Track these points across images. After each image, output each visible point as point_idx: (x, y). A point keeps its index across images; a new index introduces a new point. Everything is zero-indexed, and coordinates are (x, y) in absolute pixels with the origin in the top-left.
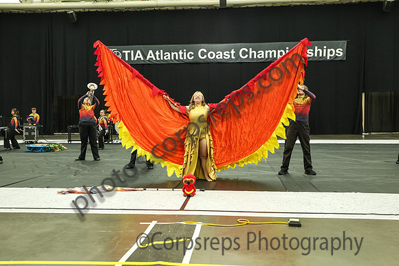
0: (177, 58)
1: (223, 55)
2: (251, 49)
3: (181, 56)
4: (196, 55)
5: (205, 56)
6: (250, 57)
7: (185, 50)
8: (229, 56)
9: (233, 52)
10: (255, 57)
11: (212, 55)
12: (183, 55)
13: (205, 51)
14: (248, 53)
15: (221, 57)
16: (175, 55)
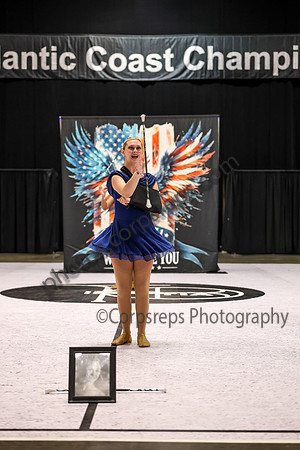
0: (35, 67)
1: (146, 64)
2: (210, 48)
3: (44, 61)
4: (80, 59)
5: (104, 64)
6: (210, 66)
7: (54, 48)
8: (159, 66)
9: (168, 55)
10: (221, 67)
11: (118, 62)
12: (49, 60)
13: (103, 52)
14: (204, 57)
15: (141, 69)
16: (29, 58)
